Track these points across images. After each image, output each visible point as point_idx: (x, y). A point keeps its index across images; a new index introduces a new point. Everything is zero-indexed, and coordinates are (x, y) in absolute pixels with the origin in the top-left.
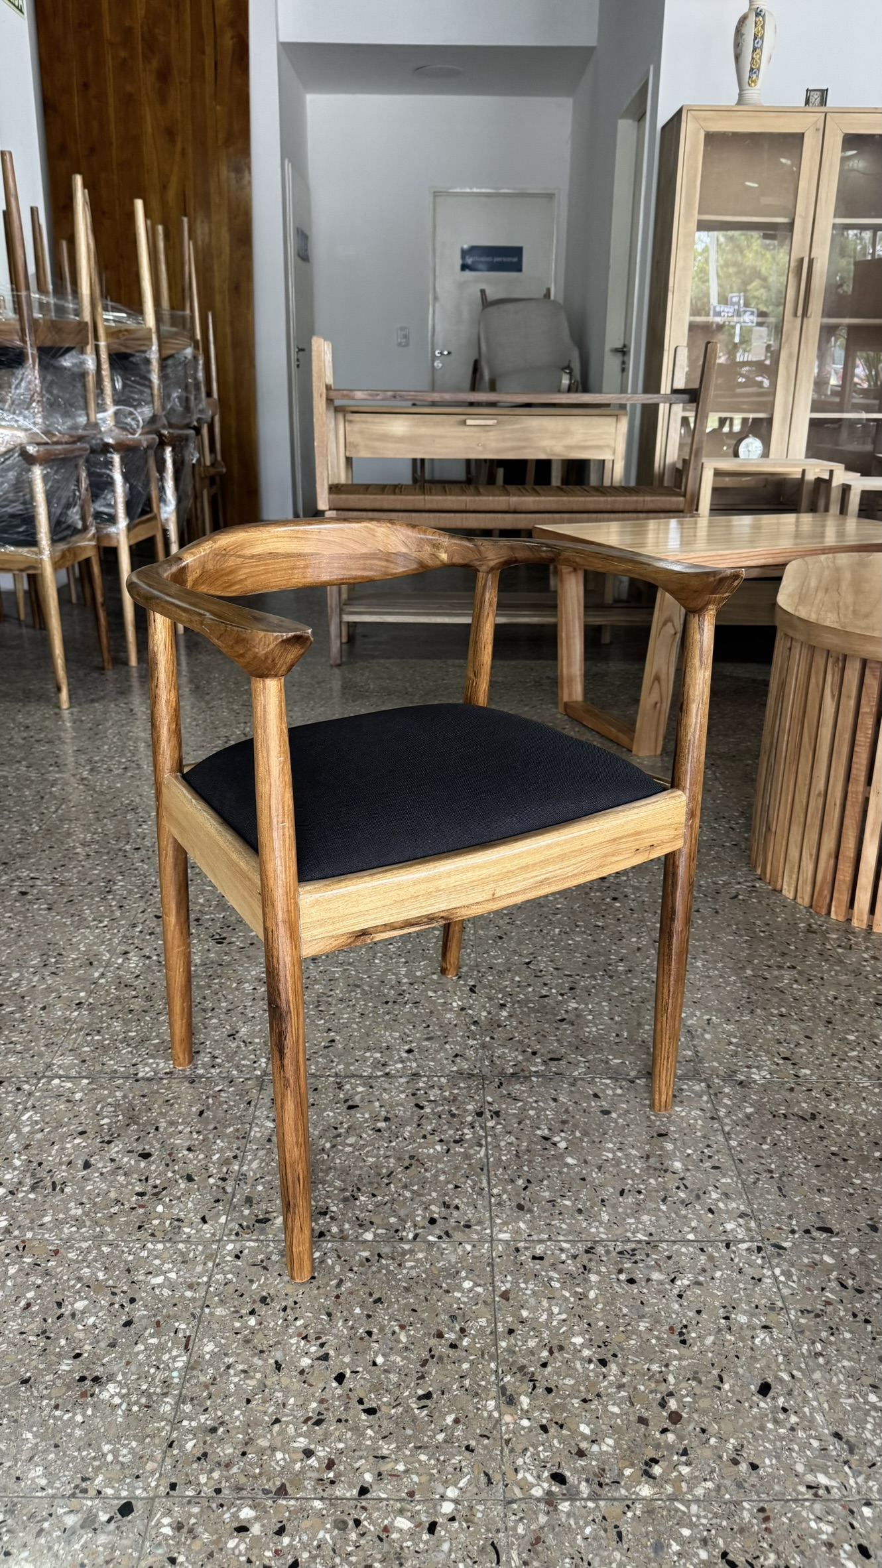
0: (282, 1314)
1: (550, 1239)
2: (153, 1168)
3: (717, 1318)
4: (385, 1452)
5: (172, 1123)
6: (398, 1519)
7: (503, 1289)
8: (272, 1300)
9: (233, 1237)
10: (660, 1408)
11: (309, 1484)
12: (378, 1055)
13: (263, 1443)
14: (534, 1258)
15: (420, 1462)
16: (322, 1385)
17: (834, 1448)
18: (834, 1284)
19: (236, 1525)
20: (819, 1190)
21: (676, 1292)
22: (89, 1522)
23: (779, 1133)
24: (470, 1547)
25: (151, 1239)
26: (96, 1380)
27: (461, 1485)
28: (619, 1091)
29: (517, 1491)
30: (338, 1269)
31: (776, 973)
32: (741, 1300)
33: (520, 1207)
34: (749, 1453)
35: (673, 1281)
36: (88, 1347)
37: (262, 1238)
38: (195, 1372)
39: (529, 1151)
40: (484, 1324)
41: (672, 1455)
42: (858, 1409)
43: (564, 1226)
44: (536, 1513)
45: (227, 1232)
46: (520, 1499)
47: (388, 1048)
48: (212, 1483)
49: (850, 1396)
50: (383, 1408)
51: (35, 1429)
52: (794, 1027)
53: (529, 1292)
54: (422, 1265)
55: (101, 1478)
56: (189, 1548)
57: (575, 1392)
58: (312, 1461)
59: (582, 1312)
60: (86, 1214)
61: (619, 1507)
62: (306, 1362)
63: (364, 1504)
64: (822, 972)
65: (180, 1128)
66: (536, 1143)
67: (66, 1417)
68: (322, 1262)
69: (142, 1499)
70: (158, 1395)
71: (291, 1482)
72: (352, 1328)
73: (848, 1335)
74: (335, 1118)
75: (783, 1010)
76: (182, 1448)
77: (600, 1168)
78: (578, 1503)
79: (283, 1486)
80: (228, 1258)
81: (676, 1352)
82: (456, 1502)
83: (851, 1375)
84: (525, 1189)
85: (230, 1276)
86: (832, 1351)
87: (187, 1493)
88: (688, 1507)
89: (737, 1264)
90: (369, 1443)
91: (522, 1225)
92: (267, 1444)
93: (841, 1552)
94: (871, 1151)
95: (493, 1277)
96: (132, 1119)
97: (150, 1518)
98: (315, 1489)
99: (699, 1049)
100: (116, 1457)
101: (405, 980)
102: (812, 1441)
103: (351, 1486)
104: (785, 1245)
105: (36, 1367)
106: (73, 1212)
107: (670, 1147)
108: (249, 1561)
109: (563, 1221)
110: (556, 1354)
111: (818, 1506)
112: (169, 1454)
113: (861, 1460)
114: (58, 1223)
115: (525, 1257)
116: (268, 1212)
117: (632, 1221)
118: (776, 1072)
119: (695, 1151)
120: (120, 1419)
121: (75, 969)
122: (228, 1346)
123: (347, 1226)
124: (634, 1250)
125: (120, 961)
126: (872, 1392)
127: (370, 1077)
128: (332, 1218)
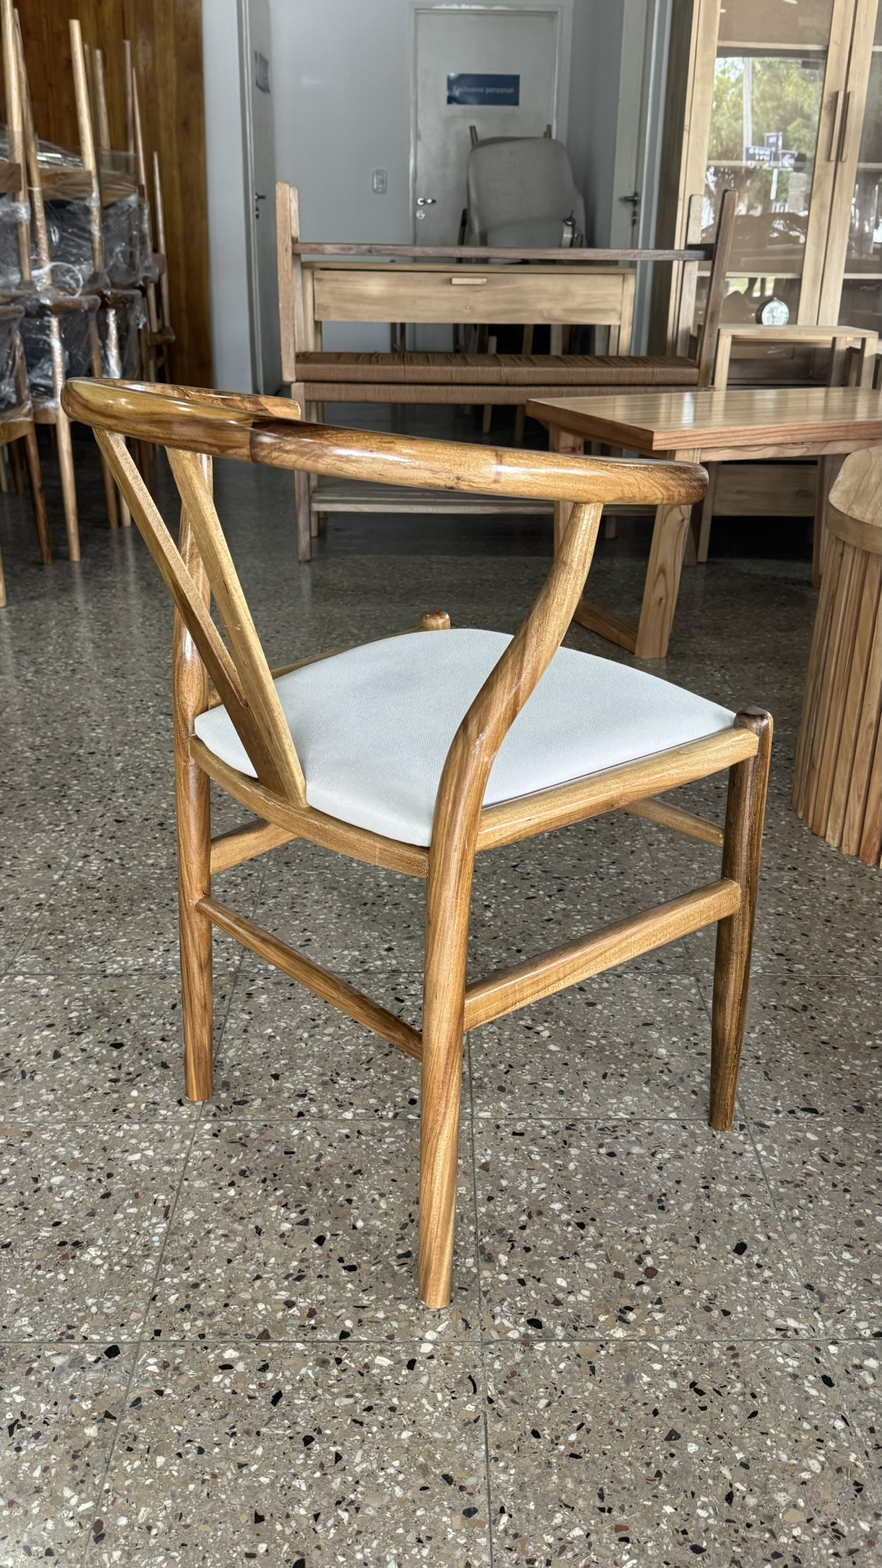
0: (261, 1185)
1: (530, 1117)
2: (126, 1056)
3: (698, 1187)
4: (365, 1302)
5: (143, 1016)
6: (378, 1357)
7: (483, 1161)
8: (252, 1173)
9: (210, 1118)
10: (636, 1265)
11: (291, 1331)
12: (357, 953)
13: (246, 1296)
14: (514, 1134)
15: (400, 1311)
16: (303, 1246)
17: (805, 1297)
18: (815, 1159)
19: (221, 1363)
20: (806, 1075)
21: (656, 1164)
22: (77, 1362)
23: (768, 1022)
24: (448, 1380)
25: (126, 1121)
26: (77, 1244)
27: (439, 1329)
28: (605, 985)
29: (495, 1336)
30: (317, 1144)
31: (775, 874)
32: (720, 1172)
33: (502, 1089)
34: (722, 1302)
35: (653, 1155)
36: (65, 1216)
37: (240, 1118)
38: (175, 1237)
39: (511, 1039)
40: (464, 1192)
41: (646, 1303)
42: (831, 1265)
43: (545, 1106)
44: (511, 1352)
45: (204, 1113)
46: (497, 1341)
47: (366, 946)
48: (196, 1329)
49: (824, 1255)
50: (362, 1266)
51: (18, 1286)
52: (792, 926)
53: (508, 1164)
54: (402, 1141)
55: (86, 1326)
56: (176, 1383)
57: (552, 1251)
58: (294, 1311)
59: (562, 1181)
60: (56, 1099)
61: (592, 1347)
62: (286, 1226)
63: (344, 1345)
64: (825, 873)
65: (152, 1020)
66: (519, 1032)
67: (48, 1276)
68: (301, 1138)
69: (127, 1343)
70: (140, 1257)
71: (273, 1328)
72: (332, 1196)
73: (826, 1203)
74: (312, 1010)
75: (781, 909)
76: (164, 1300)
77: (583, 1054)
78: (553, 1344)
79: (265, 1331)
80: (206, 1137)
81: (654, 1216)
82: (434, 1343)
83: (827, 1237)
84: (506, 1073)
85: (208, 1153)
86: (810, 1216)
87: (171, 1338)
88: (660, 1347)
89: (719, 1140)
90: (349, 1295)
91: (502, 1105)
92: (250, 1297)
93: (805, 1381)
94: (862, 1040)
95: (474, 1151)
96: (102, 1012)
97: (136, 1358)
98: (297, 1334)
99: (691, 946)
100: (100, 1308)
101: (385, 883)
102: (783, 1291)
103: (332, 1330)
104: (768, 1123)
105: (16, 1234)
106: (44, 1098)
107: (655, 1035)
108: (234, 1392)
109: (545, 1102)
110: (535, 1219)
111: (786, 1345)
112: (152, 1306)
113: (831, 1307)
114: (29, 1108)
115: (506, 1133)
116: (247, 1095)
117: (615, 1101)
118: (768, 967)
119: (681, 1038)
120: (103, 1278)
121: (33, 872)
122: (207, 1214)
123: (326, 1107)
124: (615, 1127)
125: (80, 864)
126: (846, 1251)
127: (348, 974)
128: (311, 1099)
